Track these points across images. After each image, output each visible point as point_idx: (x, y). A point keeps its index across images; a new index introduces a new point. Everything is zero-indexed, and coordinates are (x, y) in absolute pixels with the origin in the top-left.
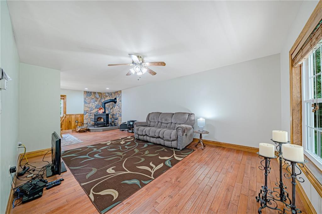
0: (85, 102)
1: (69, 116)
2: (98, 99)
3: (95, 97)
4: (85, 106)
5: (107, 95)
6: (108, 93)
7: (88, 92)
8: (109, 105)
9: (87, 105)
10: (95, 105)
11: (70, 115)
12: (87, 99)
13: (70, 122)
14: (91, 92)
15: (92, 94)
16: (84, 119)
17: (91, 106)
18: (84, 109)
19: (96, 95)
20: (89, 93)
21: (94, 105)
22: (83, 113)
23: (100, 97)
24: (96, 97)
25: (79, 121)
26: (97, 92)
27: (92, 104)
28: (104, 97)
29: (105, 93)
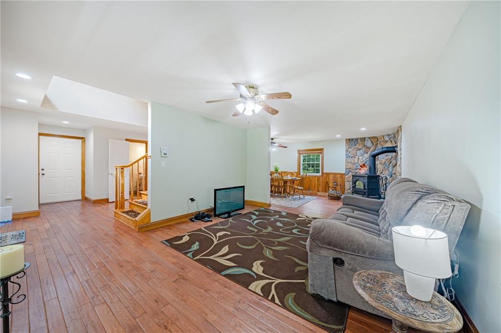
0: (347, 156)
1: (326, 175)
2: (369, 148)
3: (364, 146)
4: (347, 162)
5: (387, 138)
6: (388, 135)
7: (352, 139)
8: (391, 159)
9: (349, 160)
10: (364, 159)
11: (328, 174)
12: (350, 150)
13: (327, 182)
14: (357, 139)
15: (359, 141)
16: (346, 180)
17: (356, 162)
18: (346, 166)
19: (365, 142)
20: (354, 140)
21: (362, 159)
22: (344, 172)
23: (373, 144)
24: (366, 146)
25: (338, 183)
26: (369, 138)
27: (359, 159)
28: (382, 143)
29: (384, 136)
